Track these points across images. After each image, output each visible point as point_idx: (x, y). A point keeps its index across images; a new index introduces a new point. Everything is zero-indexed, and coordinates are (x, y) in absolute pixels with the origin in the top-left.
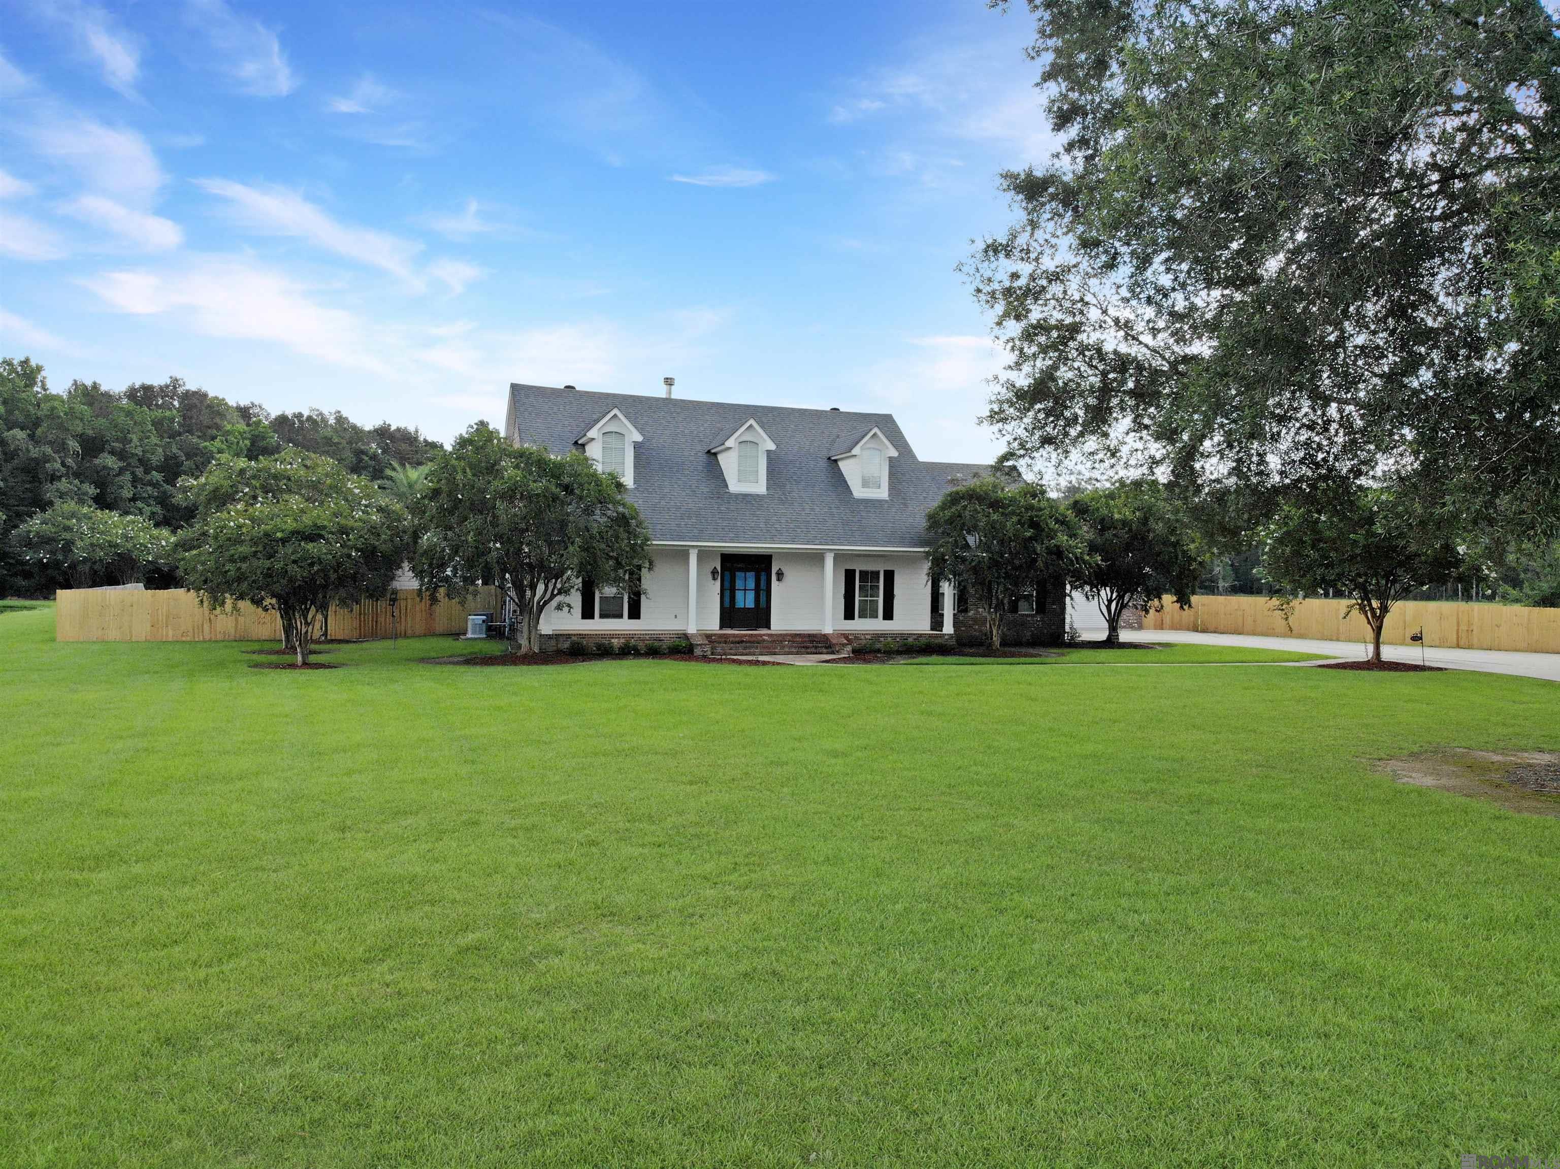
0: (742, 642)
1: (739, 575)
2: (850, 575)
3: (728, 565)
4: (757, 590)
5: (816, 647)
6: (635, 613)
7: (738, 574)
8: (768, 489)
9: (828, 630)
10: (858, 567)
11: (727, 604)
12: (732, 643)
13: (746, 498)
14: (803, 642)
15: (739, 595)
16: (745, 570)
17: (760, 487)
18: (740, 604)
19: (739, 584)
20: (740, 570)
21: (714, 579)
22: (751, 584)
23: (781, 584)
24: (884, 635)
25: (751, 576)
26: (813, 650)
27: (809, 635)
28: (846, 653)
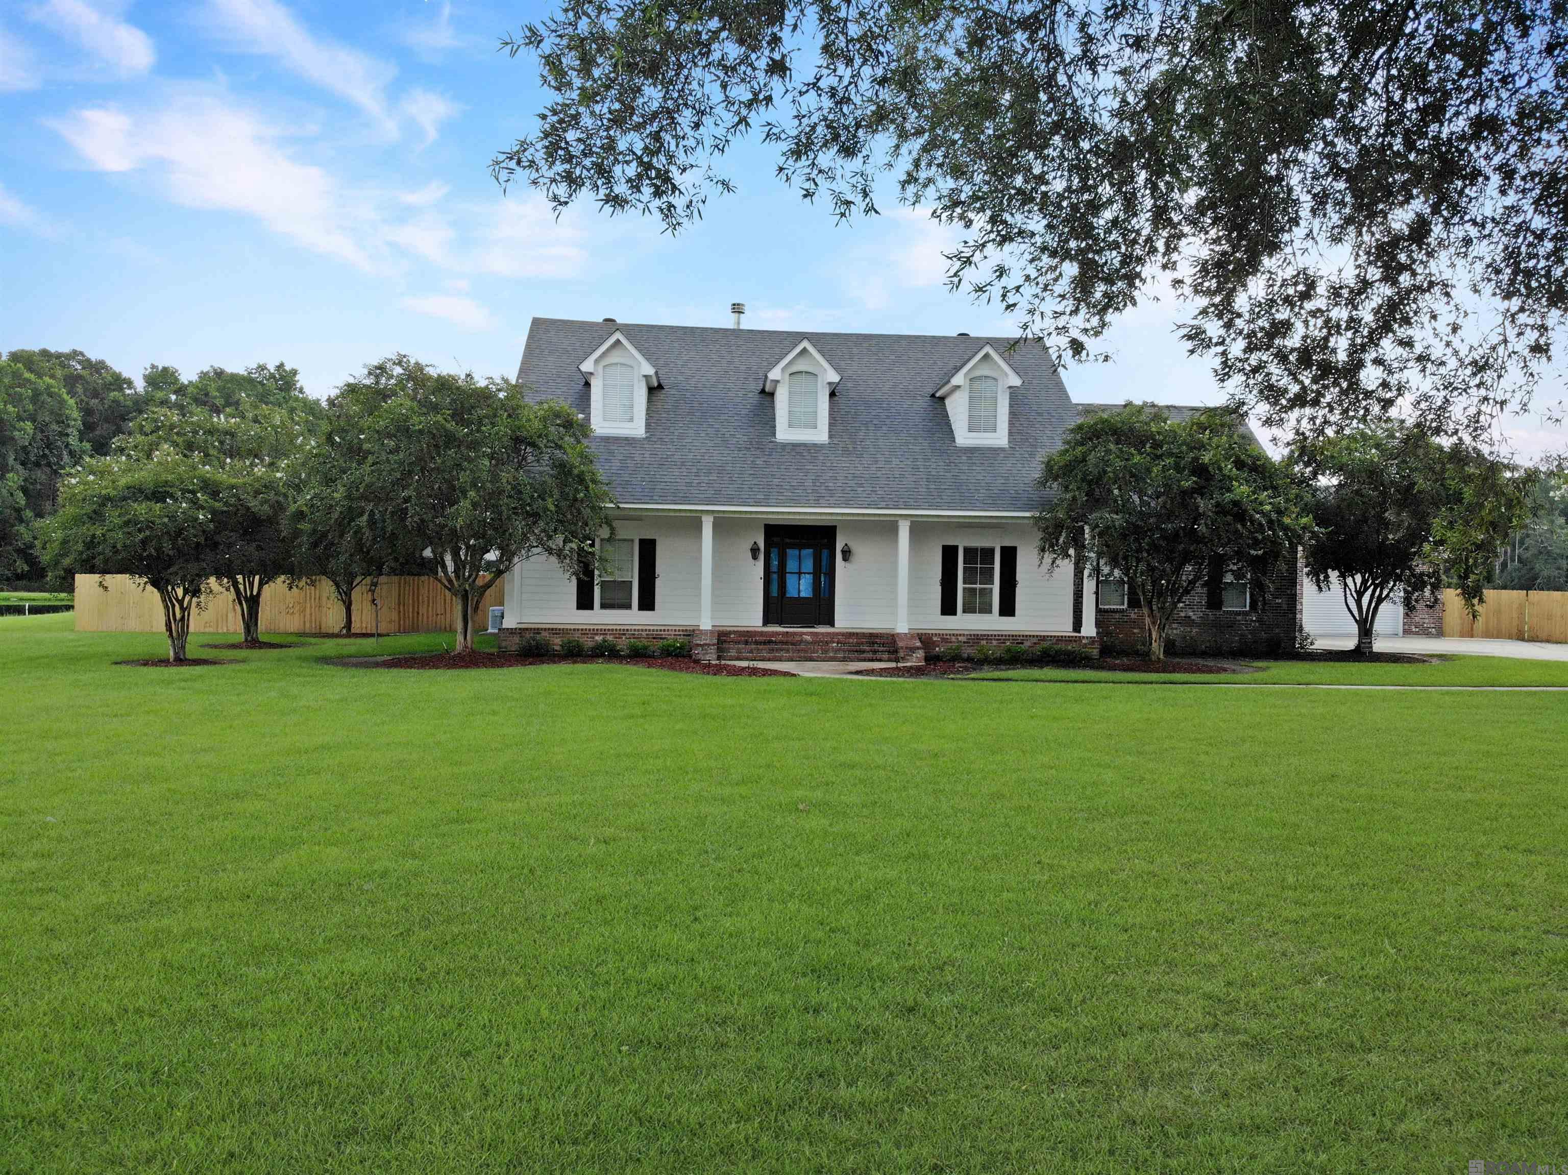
0: (770, 642)
1: (792, 553)
2: (949, 554)
3: (775, 539)
4: (816, 574)
5: (875, 652)
6: (647, 603)
7: (790, 552)
8: (830, 437)
9: (902, 627)
10: (962, 542)
11: (774, 592)
12: (756, 643)
13: (796, 448)
14: (858, 644)
15: (791, 581)
16: (801, 547)
17: (820, 435)
18: (792, 592)
19: (792, 565)
20: (793, 546)
21: (755, 557)
22: (808, 565)
23: (847, 564)
24: (988, 637)
25: (808, 553)
26: (870, 655)
27: (871, 635)
28: (916, 659)
